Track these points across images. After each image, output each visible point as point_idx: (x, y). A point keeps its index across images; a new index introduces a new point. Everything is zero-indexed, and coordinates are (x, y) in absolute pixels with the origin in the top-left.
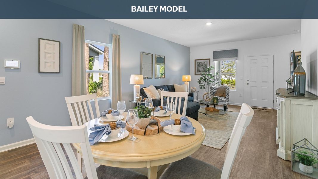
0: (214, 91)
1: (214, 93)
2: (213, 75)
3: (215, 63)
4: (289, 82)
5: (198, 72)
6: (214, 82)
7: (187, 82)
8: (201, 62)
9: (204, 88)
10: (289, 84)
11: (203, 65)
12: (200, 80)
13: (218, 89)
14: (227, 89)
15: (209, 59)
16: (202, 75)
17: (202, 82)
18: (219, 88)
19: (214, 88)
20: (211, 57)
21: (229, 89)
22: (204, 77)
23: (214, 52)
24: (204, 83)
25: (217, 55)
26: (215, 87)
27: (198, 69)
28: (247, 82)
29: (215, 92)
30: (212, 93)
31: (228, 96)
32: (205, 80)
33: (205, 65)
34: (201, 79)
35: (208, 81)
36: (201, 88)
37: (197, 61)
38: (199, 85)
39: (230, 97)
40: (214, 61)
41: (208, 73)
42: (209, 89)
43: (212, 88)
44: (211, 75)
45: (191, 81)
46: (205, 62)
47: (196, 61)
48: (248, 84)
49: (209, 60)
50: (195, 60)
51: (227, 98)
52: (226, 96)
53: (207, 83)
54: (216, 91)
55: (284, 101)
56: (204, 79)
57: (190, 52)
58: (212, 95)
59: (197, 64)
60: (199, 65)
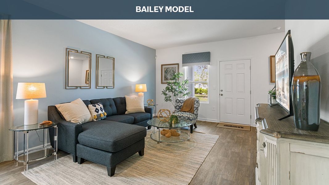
0: (180, 104)
1: (180, 107)
2: (181, 84)
3: (185, 70)
4: (273, 94)
5: (165, 80)
6: (181, 92)
8: (168, 68)
9: (170, 100)
10: (272, 98)
12: (165, 90)
13: (185, 102)
14: (195, 103)
15: (178, 64)
16: (169, 84)
17: (167, 92)
18: (186, 100)
19: (180, 101)
20: (179, 60)
21: (198, 102)
22: (170, 87)
23: (183, 55)
24: (171, 94)
25: (188, 58)
26: (181, 99)
27: (165, 76)
28: (221, 93)
29: (182, 105)
30: (178, 107)
31: (196, 112)
32: (172, 90)
33: (173, 71)
34: (168, 89)
36: (167, 100)
37: (164, 67)
38: (164, 96)
39: (199, 112)
40: (183, 66)
41: (174, 81)
42: (175, 102)
43: (178, 101)
44: (178, 84)
45: (146, 91)
46: (172, 68)
48: (222, 95)
50: (162, 65)
51: (195, 114)
52: (194, 111)
53: (174, 94)
54: (183, 104)
55: (275, 143)
56: (170, 88)
57: (156, 55)
58: (178, 110)
59: (164, 70)
60: (166, 72)
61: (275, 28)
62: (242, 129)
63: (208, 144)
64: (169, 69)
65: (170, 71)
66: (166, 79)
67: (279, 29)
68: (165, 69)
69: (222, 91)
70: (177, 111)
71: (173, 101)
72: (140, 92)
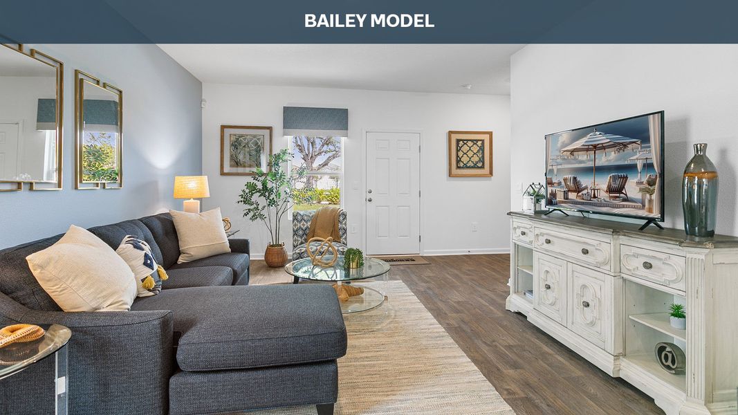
0: (304, 225)
1: (304, 232)
2: (287, 178)
3: (285, 141)
5: (232, 166)
7: (192, 200)
8: (242, 136)
9: (262, 216)
11: (251, 144)
12: (247, 191)
13: (315, 219)
14: (341, 218)
15: (270, 128)
17: (256, 197)
18: (316, 214)
19: (302, 217)
20: (277, 122)
22: (260, 184)
23: (286, 110)
24: (262, 202)
25: (294, 117)
26: (305, 212)
27: (231, 156)
28: (369, 196)
29: (307, 227)
30: (301, 232)
32: (265, 190)
33: (256, 144)
34: (252, 188)
35: (273, 196)
36: (252, 217)
37: (228, 131)
38: (245, 207)
40: (284, 134)
43: (299, 217)
45: (208, 195)
46: (255, 136)
47: (225, 130)
48: (370, 200)
49: (268, 131)
50: (223, 127)
53: (270, 201)
54: (309, 223)
55: (702, 257)
56: (261, 188)
57: (203, 98)
58: (301, 238)
59: (229, 141)
60: (236, 145)
61: (465, 86)
62: (413, 263)
63: (404, 298)
64: (245, 139)
65: (247, 144)
66: (236, 163)
67: (469, 88)
68: (233, 139)
69: (370, 192)
70: (300, 242)
71: (267, 220)
72: (190, 199)
